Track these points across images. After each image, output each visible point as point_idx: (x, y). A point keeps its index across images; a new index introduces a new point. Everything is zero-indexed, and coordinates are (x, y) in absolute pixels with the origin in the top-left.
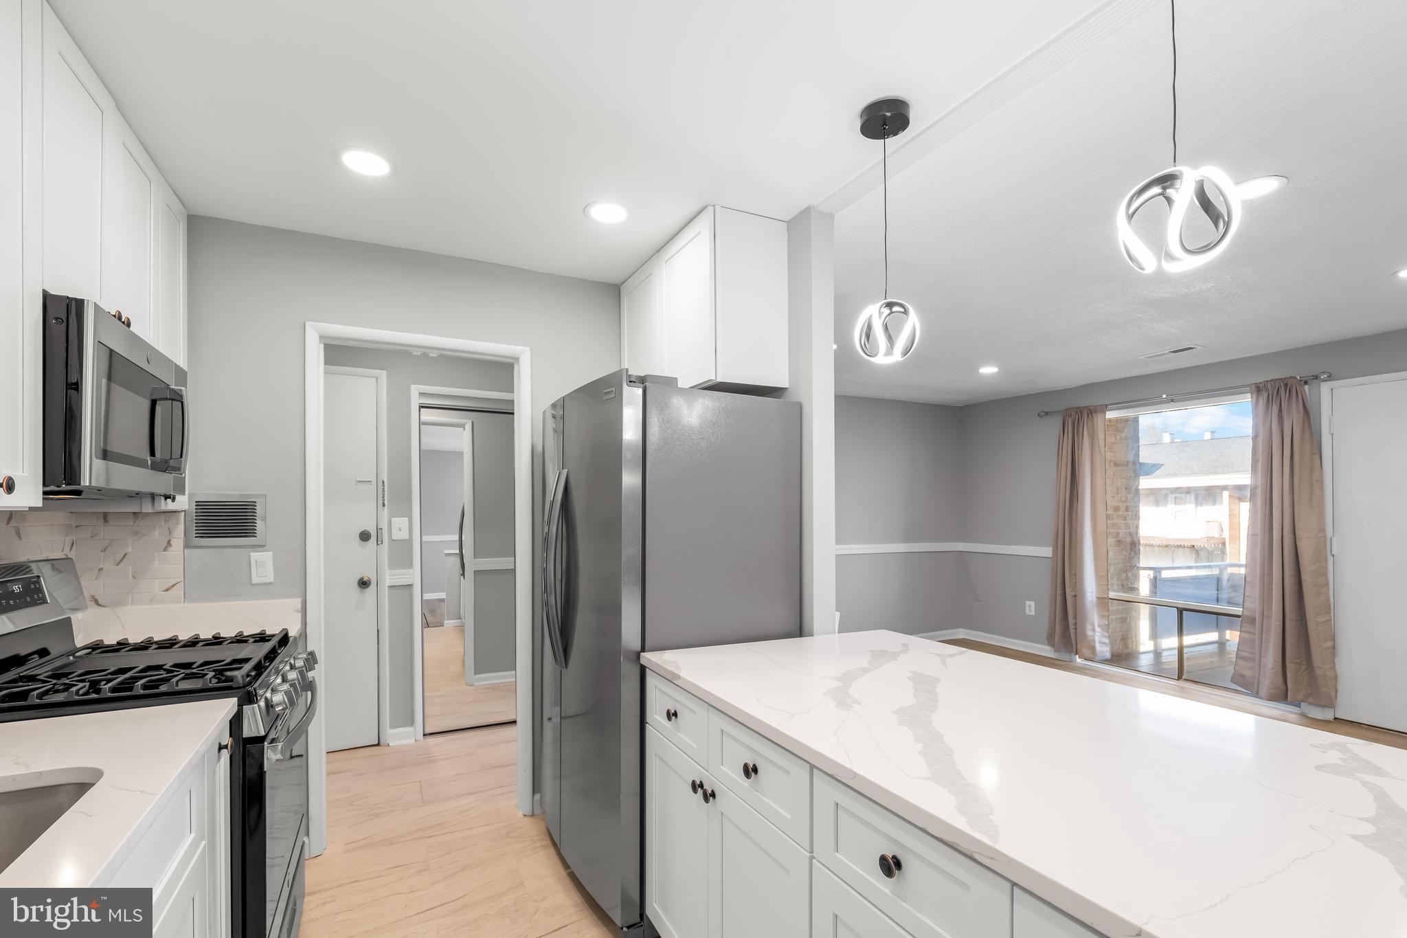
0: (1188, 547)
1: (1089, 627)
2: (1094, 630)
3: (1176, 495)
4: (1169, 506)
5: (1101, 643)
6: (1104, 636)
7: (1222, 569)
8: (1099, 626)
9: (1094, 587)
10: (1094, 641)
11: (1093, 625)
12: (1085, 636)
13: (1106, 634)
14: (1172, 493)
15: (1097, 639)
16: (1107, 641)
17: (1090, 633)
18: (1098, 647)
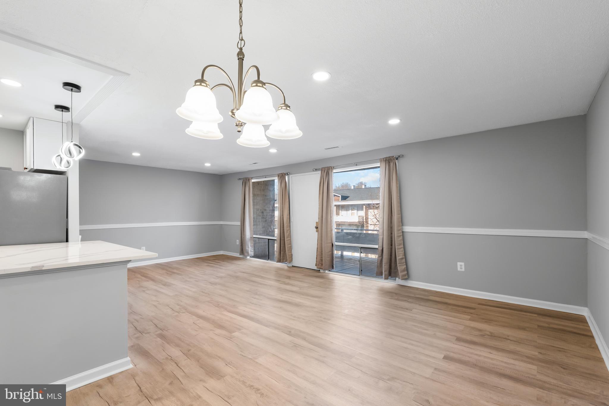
0: (355, 225)
1: (247, 246)
2: (248, 247)
3: (352, 207)
4: (350, 211)
5: (251, 251)
6: (252, 249)
7: (342, 230)
8: (251, 246)
9: (249, 234)
10: (248, 251)
11: (248, 246)
12: (246, 249)
13: (253, 248)
14: (351, 206)
15: (249, 250)
16: (253, 250)
17: (247, 248)
18: (250, 253)
